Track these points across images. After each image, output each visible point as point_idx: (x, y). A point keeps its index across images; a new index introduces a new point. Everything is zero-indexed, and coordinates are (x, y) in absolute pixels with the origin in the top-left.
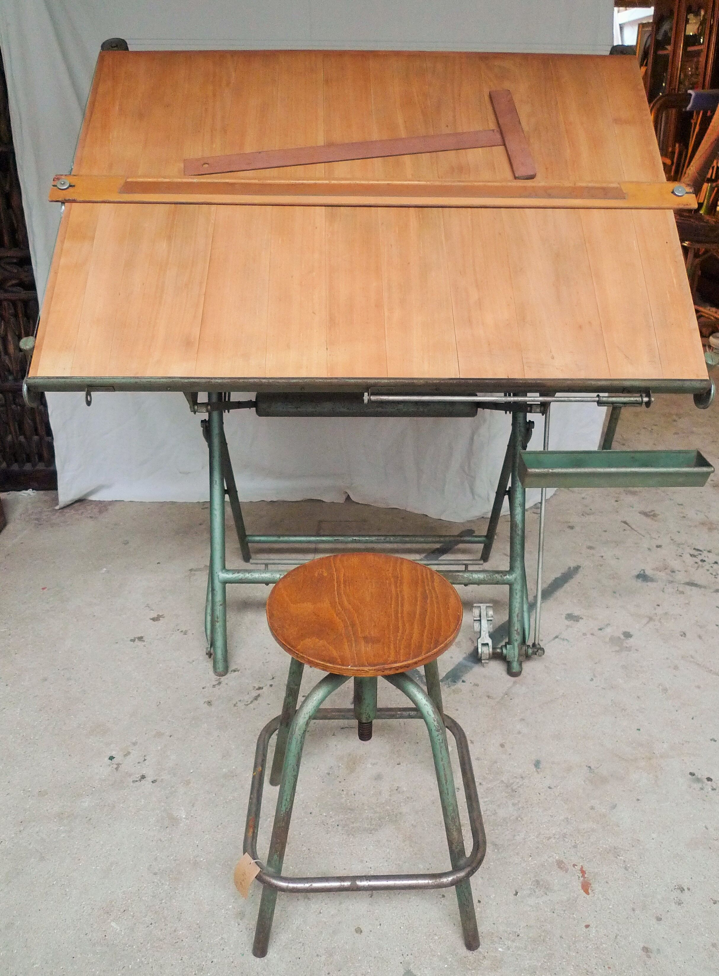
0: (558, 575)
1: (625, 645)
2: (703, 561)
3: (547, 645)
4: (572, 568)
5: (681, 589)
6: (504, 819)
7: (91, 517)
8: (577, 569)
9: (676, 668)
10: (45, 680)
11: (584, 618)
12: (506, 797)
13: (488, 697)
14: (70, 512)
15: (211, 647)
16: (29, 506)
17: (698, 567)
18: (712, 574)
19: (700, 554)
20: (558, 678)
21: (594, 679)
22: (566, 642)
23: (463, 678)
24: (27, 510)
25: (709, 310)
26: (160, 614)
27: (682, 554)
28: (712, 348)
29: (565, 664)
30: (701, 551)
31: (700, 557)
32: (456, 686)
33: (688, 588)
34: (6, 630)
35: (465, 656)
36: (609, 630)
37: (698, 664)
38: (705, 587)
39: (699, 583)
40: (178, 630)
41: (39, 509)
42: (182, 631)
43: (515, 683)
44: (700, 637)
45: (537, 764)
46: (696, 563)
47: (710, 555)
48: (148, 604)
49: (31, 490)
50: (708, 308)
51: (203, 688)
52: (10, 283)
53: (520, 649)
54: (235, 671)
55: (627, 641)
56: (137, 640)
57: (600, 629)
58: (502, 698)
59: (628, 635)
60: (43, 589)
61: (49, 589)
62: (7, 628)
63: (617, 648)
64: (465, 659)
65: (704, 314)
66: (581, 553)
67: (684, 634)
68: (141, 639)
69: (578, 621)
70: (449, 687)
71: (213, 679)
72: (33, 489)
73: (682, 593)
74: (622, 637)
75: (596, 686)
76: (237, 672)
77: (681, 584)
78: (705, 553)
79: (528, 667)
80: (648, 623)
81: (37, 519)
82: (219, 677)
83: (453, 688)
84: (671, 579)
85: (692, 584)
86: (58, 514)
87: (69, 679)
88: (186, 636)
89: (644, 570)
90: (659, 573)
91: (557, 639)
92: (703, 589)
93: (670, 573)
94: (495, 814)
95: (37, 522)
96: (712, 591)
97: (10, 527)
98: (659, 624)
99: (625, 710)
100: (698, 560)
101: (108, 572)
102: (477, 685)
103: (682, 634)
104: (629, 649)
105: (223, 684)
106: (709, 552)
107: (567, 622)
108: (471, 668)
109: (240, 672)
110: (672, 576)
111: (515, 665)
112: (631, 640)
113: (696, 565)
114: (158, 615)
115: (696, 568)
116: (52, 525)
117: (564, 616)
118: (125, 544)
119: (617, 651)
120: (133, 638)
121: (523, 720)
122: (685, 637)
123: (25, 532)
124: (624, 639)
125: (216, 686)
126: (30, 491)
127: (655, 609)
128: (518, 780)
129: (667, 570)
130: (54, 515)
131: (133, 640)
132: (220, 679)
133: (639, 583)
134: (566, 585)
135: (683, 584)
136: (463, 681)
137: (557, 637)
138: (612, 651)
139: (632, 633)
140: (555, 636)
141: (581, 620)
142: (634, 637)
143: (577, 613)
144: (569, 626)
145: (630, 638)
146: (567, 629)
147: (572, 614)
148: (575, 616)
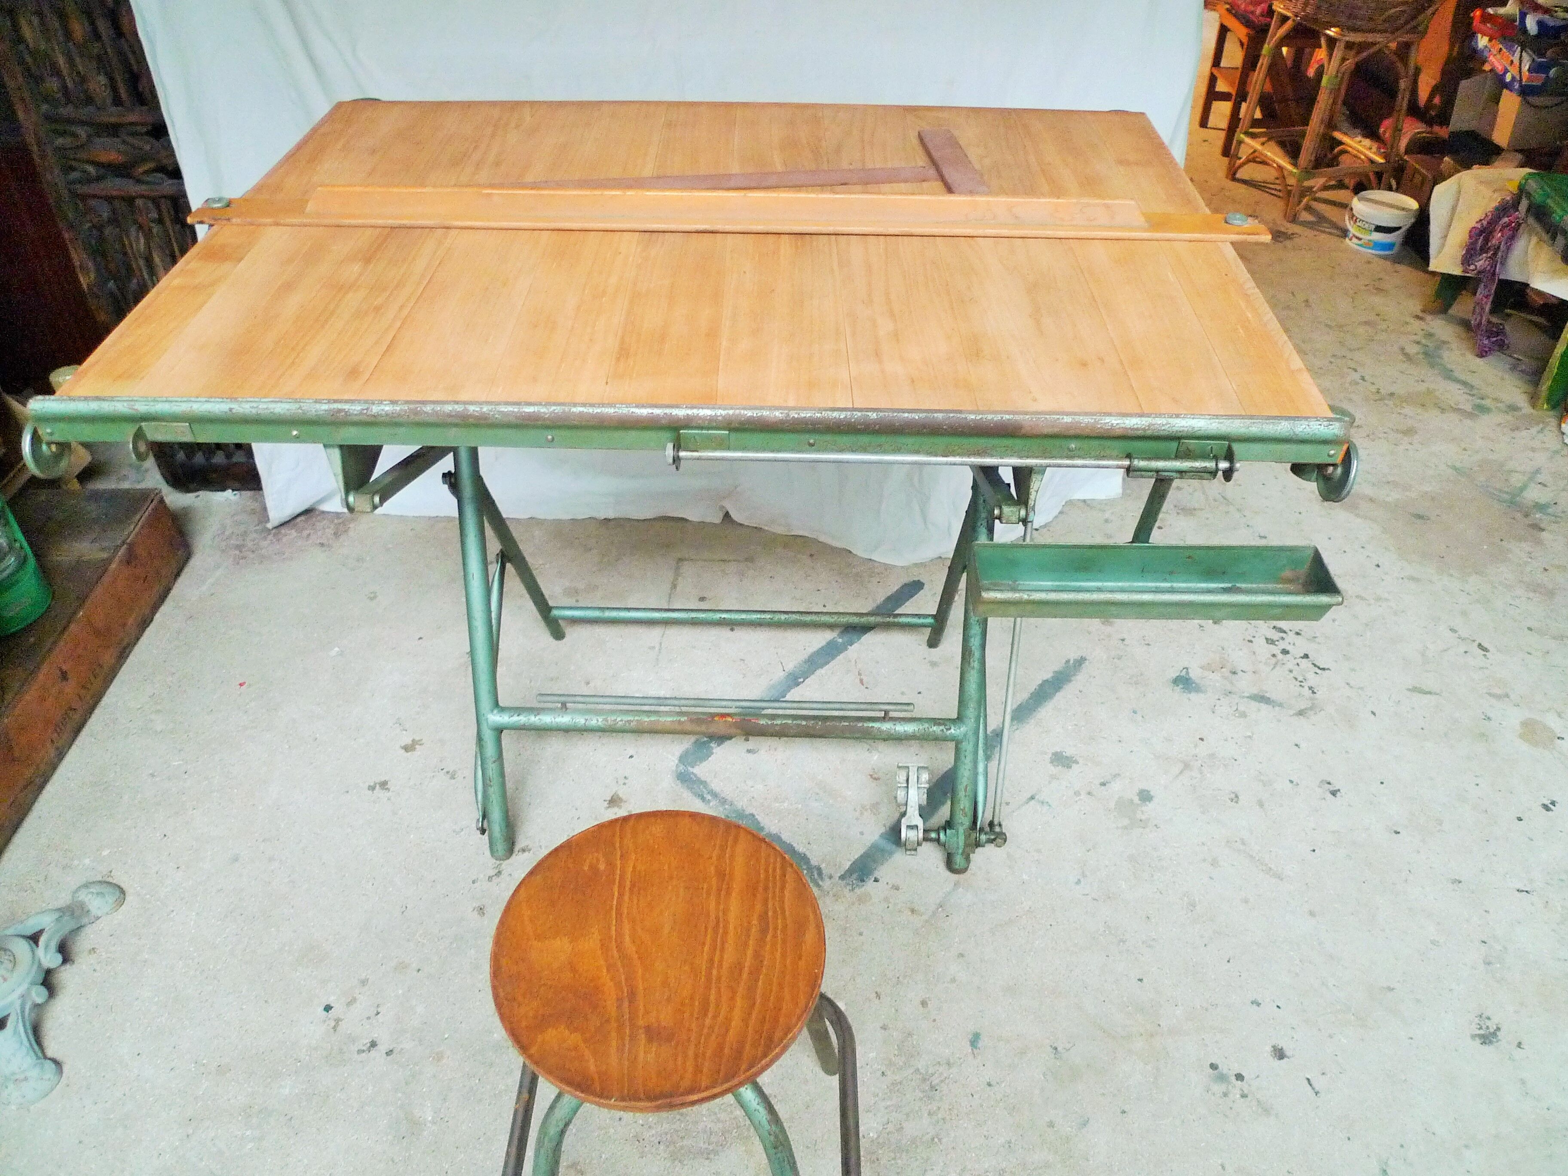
0: (1048, 675)
1: (1139, 816)
2: (1285, 652)
3: (1015, 814)
4: (1072, 662)
5: (1242, 708)
6: (913, 1141)
7: (322, 545)
8: (1080, 662)
9: (1214, 863)
10: (236, 859)
11: (1081, 761)
12: (921, 1099)
13: (913, 911)
14: (291, 533)
15: (484, 818)
16: (228, 522)
17: (1276, 664)
18: (1296, 679)
19: (1283, 639)
20: (1025, 877)
21: (1082, 880)
22: (1046, 808)
23: (877, 874)
24: (224, 528)
25: (1361, 142)
26: (417, 739)
27: (1254, 637)
28: (1355, 218)
29: (1039, 851)
30: (1285, 632)
31: (1282, 645)
32: (863, 889)
33: (1254, 705)
34: (181, 762)
35: (883, 830)
36: (1116, 786)
37: (1251, 856)
38: (1281, 705)
39: (1273, 696)
40: (442, 770)
41: (242, 528)
42: (448, 772)
43: (957, 885)
44: (1261, 804)
45: (975, 1040)
46: (1274, 655)
47: (1298, 640)
48: (398, 719)
49: (230, 491)
50: (1359, 138)
51: (474, 882)
52: (140, 170)
53: (967, 837)
54: (524, 850)
55: (1143, 809)
56: (378, 786)
57: (1103, 784)
58: (934, 913)
59: (1145, 796)
60: (241, 685)
61: (250, 685)
62: (183, 760)
63: (1126, 822)
64: (882, 836)
65: (1350, 149)
66: (1089, 633)
67: (1235, 798)
68: (384, 785)
69: (1069, 767)
70: (853, 890)
71: (490, 865)
72: (233, 490)
73: (1243, 715)
74: (1136, 800)
75: (1084, 895)
76: (526, 854)
77: (1243, 697)
78: (1291, 637)
79: (979, 856)
80: (1181, 772)
81: (239, 547)
82: (498, 862)
83: (858, 891)
84: (1229, 687)
85: (1262, 699)
86: (270, 537)
87: (271, 859)
88: (453, 781)
89: (1187, 669)
90: (1212, 676)
91: (1032, 802)
92: (1277, 708)
93: (1228, 674)
94: (900, 1129)
95: (237, 552)
96: (1292, 712)
97: (195, 563)
98: (1199, 776)
99: (1124, 942)
100: (1276, 650)
101: (341, 654)
102: (897, 888)
103: (1233, 796)
104: (1143, 824)
105: (505, 874)
106: (1298, 634)
107: (1053, 770)
108: (891, 853)
109: (531, 852)
110: (1232, 683)
111: (959, 860)
112: (1150, 806)
113: (1274, 660)
114: (413, 740)
115: (1272, 666)
116: (262, 559)
117: (1048, 757)
118: (371, 599)
119: (1126, 828)
120: (372, 784)
121: (961, 955)
122: (1237, 802)
123: (218, 573)
124: (1138, 805)
125: (494, 878)
126: (229, 493)
127: (1196, 746)
128: (941, 1069)
129: (1223, 670)
130: (265, 538)
131: (372, 788)
132: (500, 864)
133: (1177, 694)
134: (1059, 695)
135: (1248, 697)
136: (876, 880)
137: (1032, 798)
138: (1117, 828)
139: (1152, 793)
140: (1029, 796)
141: (1074, 766)
142: (1155, 800)
143: (1069, 752)
144: (1053, 777)
145: (1147, 803)
146: (1050, 782)
147: (1061, 753)
148: (1066, 757)
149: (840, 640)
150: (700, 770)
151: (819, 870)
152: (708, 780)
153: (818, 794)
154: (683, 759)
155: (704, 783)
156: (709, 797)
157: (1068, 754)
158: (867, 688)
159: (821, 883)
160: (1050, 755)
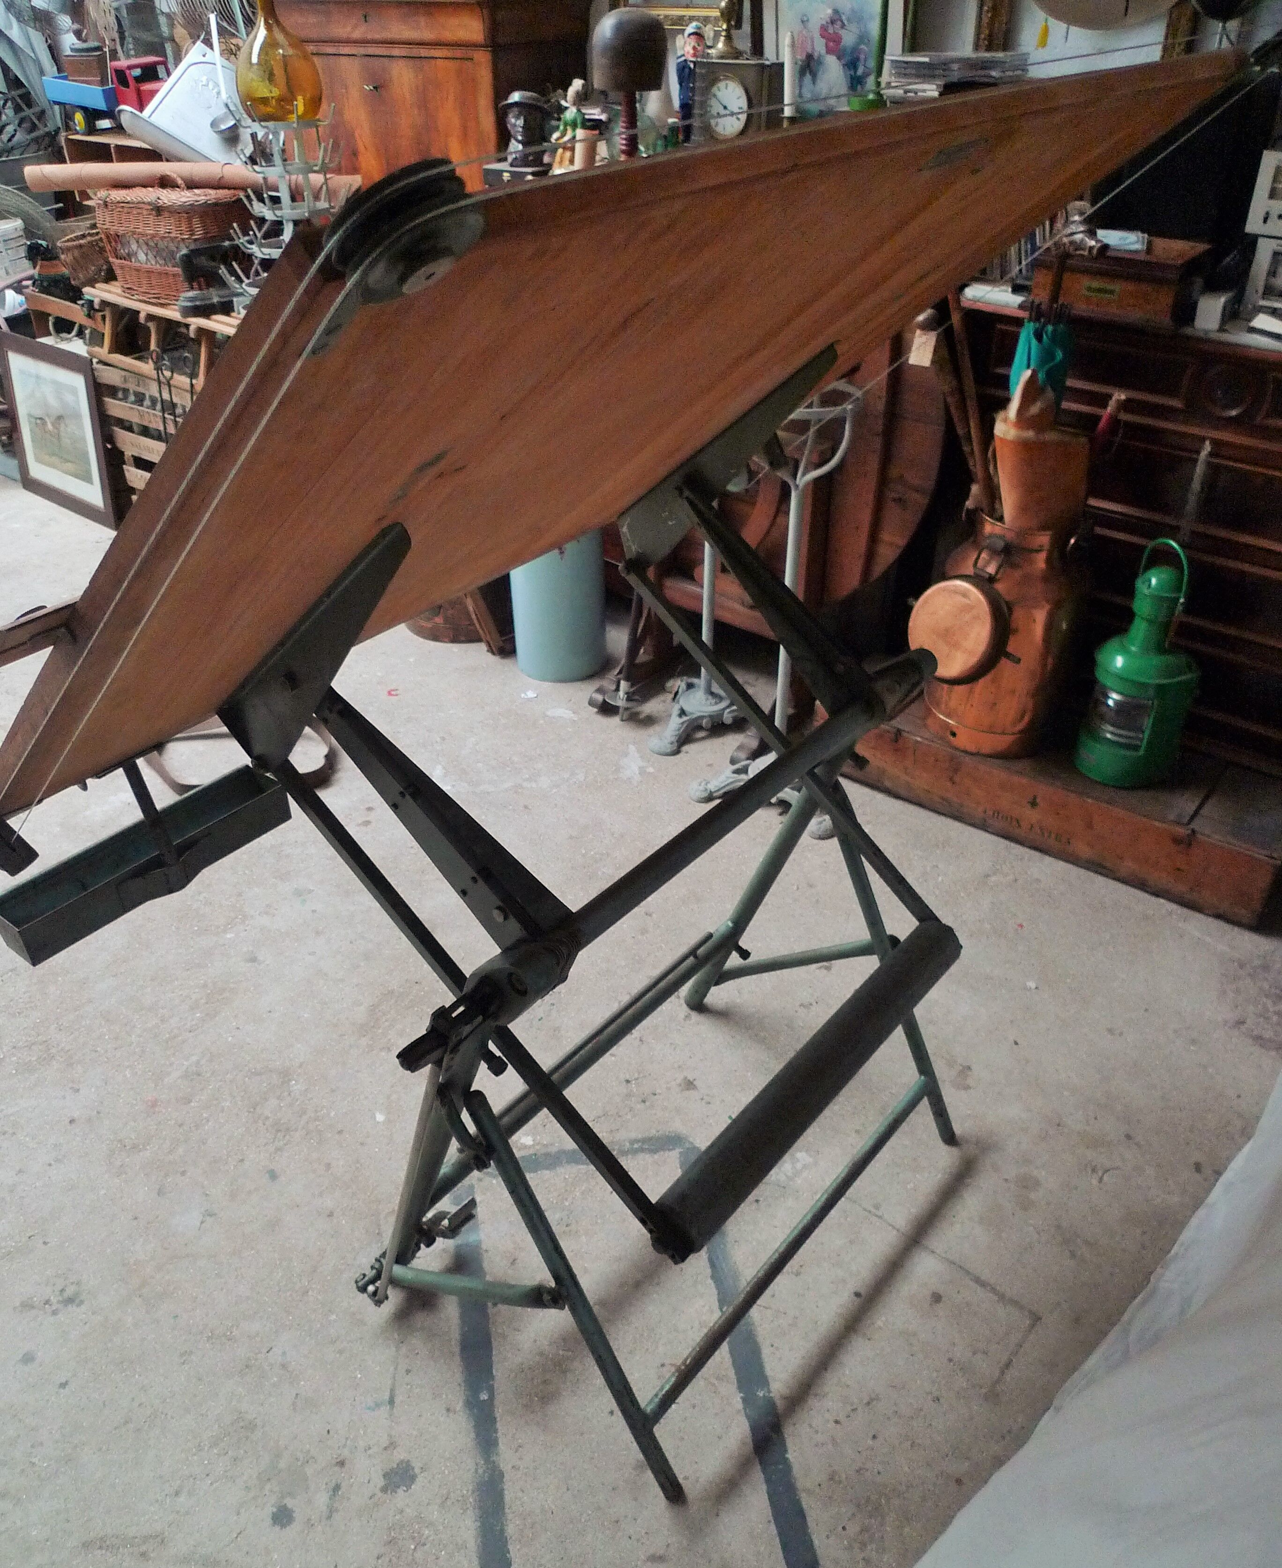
3: (392, 1369)
20: (333, 1317)
35: (484, 1247)
36: (322, 1499)
45: (273, 1175)
55: (273, 1500)
57: (337, 1488)
59: (282, 1518)
64: (480, 1242)
74: (289, 1502)
91: (386, 1397)
104: (264, 1479)
107: (400, 1455)
112: (270, 1509)
117: (417, 1465)
119: (278, 1456)
121: (331, 1215)
124: (283, 1497)
137: (391, 1402)
139: (277, 1528)
140: (398, 1400)
141: (381, 1482)
142: (269, 1521)
143: (401, 1497)
144: (392, 1445)
145: (275, 1510)
146: (390, 1436)
147: (409, 1487)
148: (399, 1487)
149: (761, 1394)
150: (673, 1157)
152: (656, 1156)
153: (567, 1226)
155: (654, 1151)
156: (636, 1146)
157: (400, 1491)
158: (663, 1365)
160: (417, 1471)
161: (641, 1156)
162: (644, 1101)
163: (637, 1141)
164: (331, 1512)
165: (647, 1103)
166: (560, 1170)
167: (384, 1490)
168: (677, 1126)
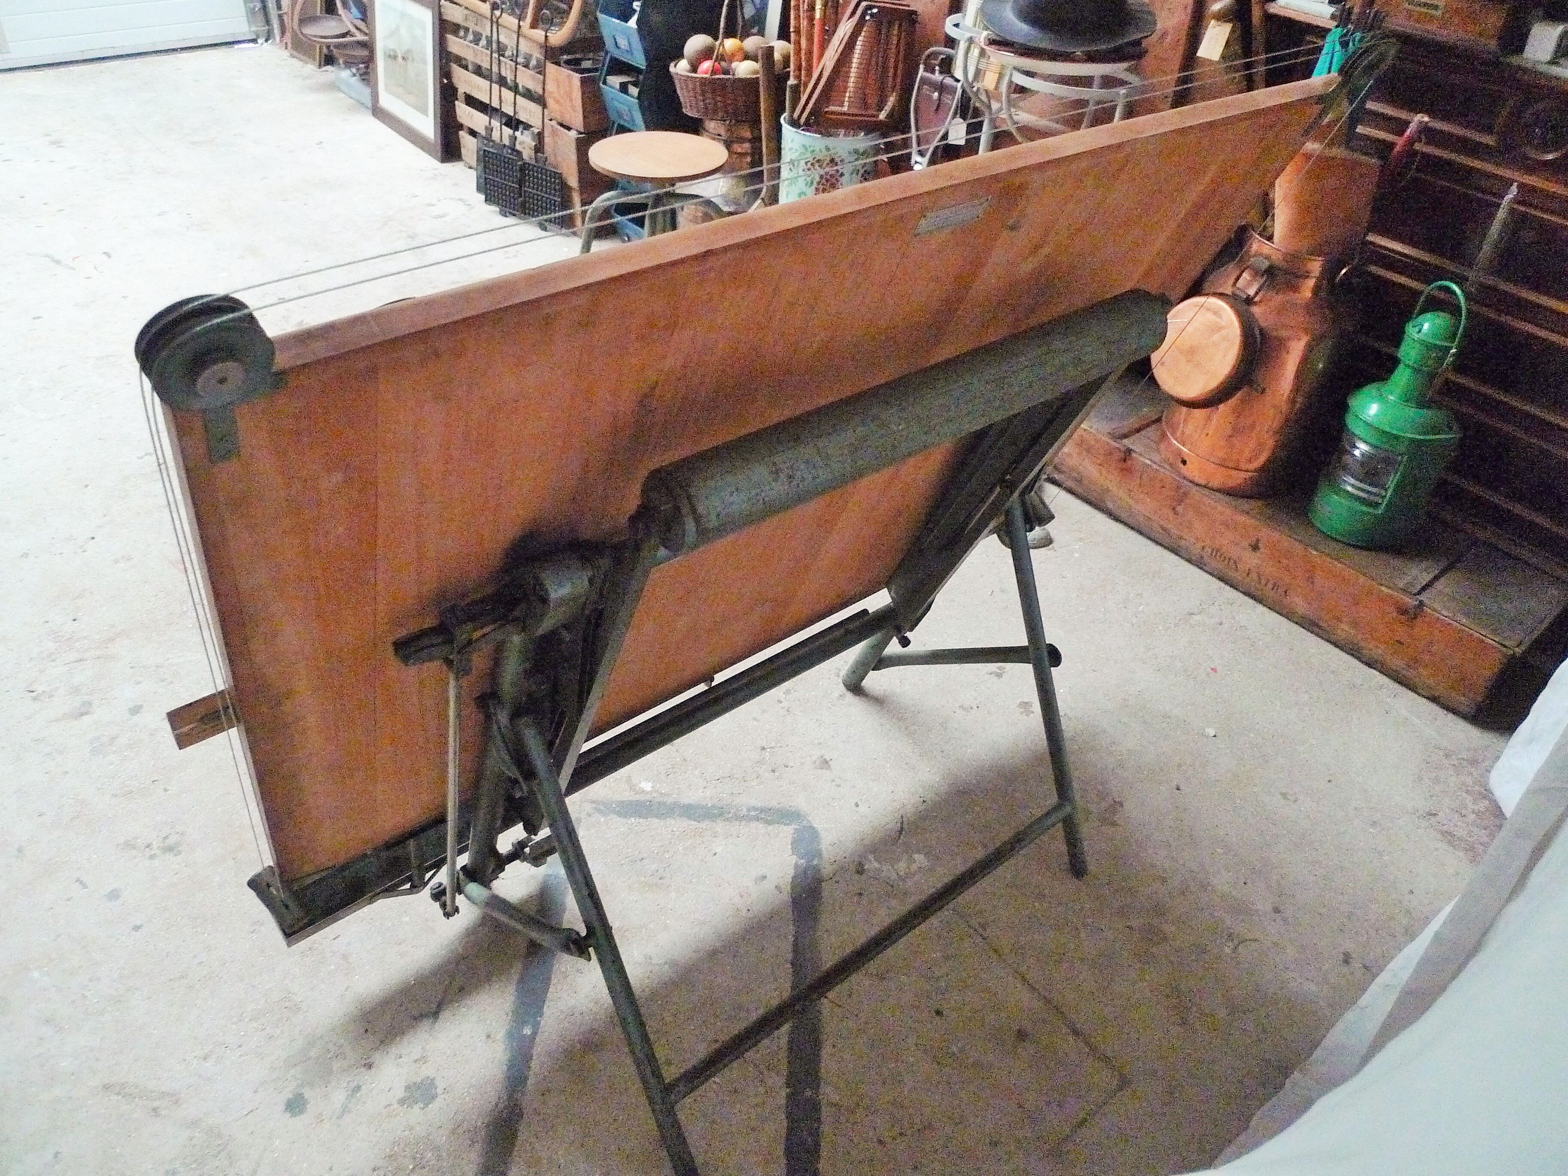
1: (299, 1069)
3: (447, 982)
21: (347, 951)
22: (415, 1011)
36: (339, 1097)
40: (978, 707)
42: (971, 708)
55: (293, 1086)
57: (357, 1089)
59: (297, 1106)
60: (1214, 669)
63: (314, 1053)
69: (408, 1088)
74: (307, 1093)
107: (427, 1071)
112: (287, 1095)
117: (441, 1085)
124: (303, 1086)
139: (288, 1115)
140: (443, 1015)
141: (400, 1093)
142: (282, 1107)
143: (416, 1113)
144: (423, 1059)
145: (291, 1096)
147: (426, 1105)
148: (417, 1103)
150: (787, 832)
151: (604, 814)
152: (770, 828)
154: (813, 833)
155: (769, 823)
156: (752, 813)
157: (417, 1107)
159: (594, 805)
160: (439, 1091)
161: (754, 824)
162: (773, 771)
163: (755, 809)
164: (345, 1110)
165: (777, 774)
166: (670, 821)
167: (402, 1102)
168: (800, 802)
